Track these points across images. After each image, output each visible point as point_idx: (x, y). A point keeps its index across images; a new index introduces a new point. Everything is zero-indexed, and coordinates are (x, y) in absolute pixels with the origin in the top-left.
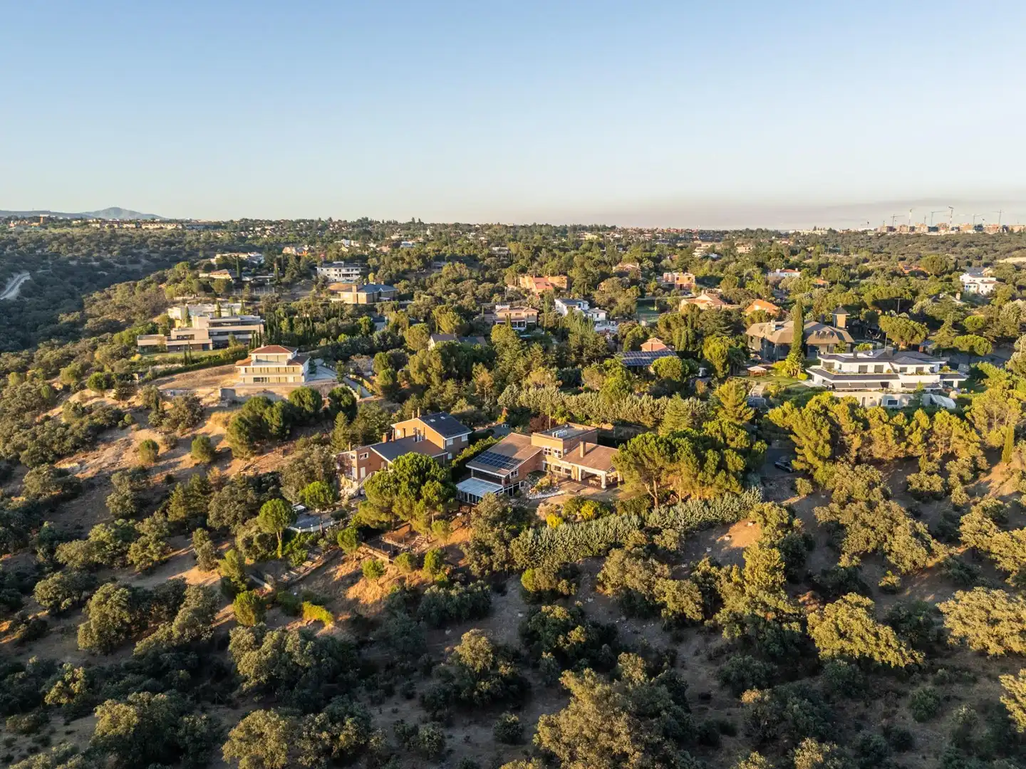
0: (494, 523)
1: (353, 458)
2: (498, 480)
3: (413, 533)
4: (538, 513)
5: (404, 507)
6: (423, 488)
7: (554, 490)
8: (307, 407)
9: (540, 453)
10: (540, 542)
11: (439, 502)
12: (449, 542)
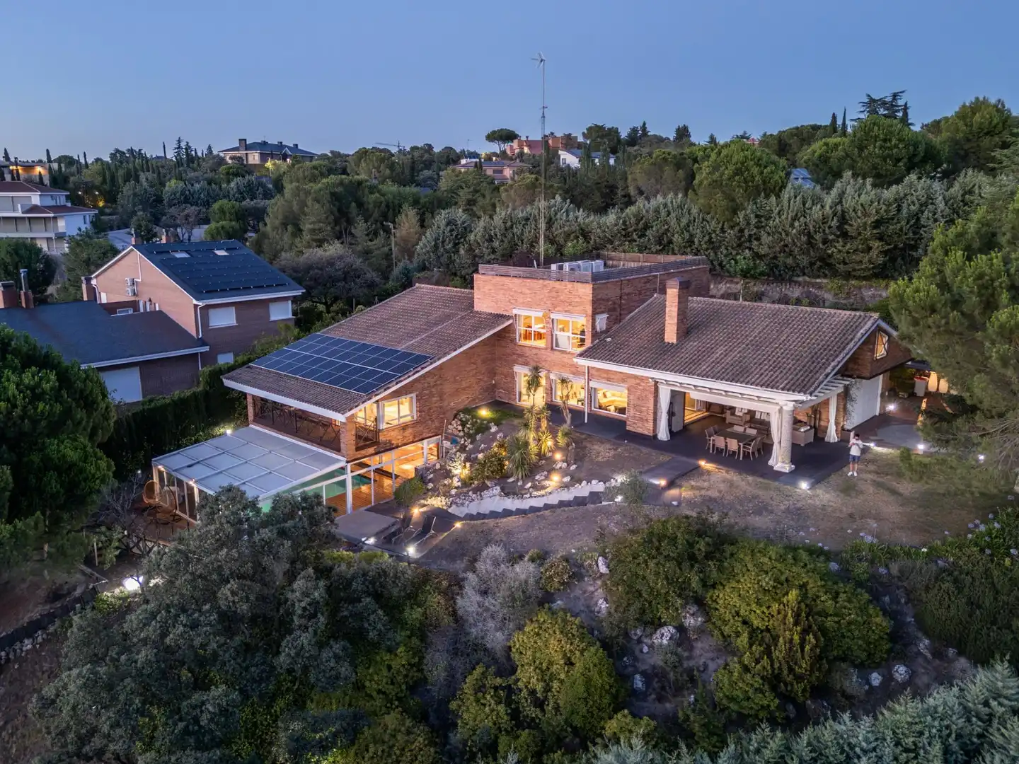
9: (503, 337)
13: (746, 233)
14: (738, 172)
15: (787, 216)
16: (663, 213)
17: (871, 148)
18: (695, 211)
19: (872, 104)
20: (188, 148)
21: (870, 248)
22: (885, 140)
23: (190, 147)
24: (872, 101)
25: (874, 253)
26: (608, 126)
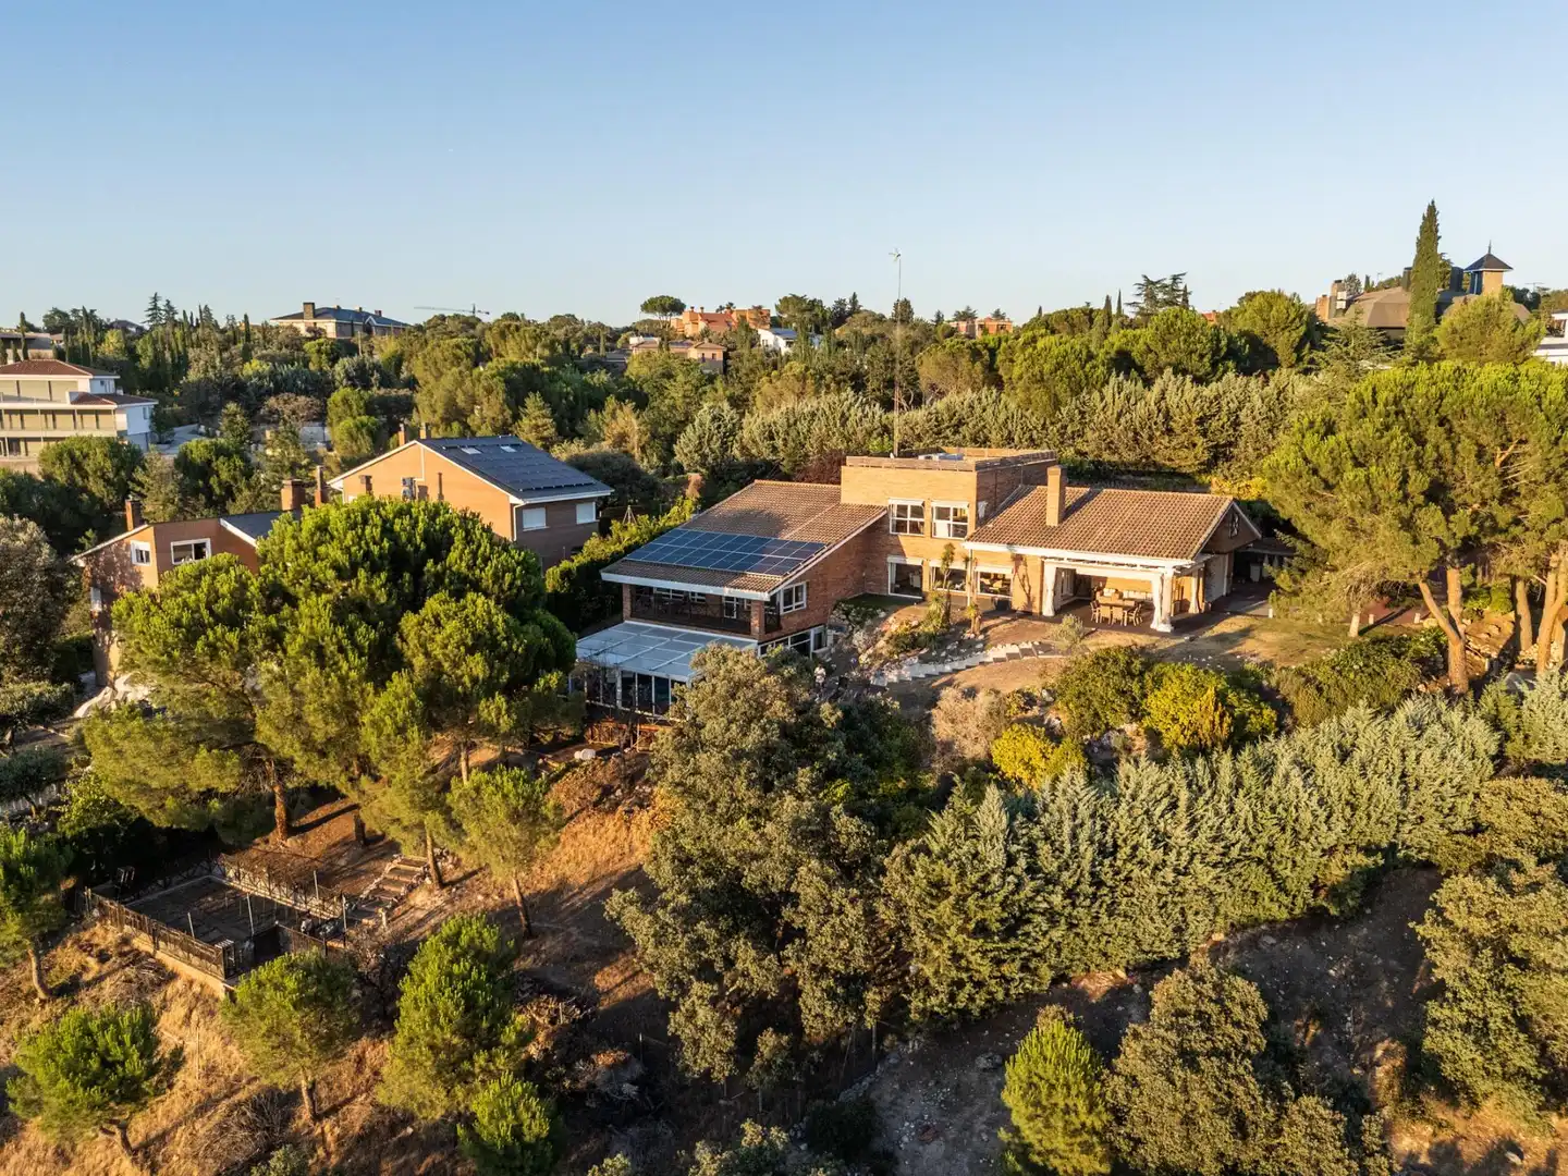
0: (771, 769)
1: (143, 557)
2: (729, 618)
3: (372, 845)
4: (942, 729)
5: (313, 718)
6: (409, 621)
7: (970, 647)
8: (97, 487)
9: (877, 529)
10: (1050, 864)
11: (489, 688)
12: (543, 878)
13: (1069, 430)
14: (1059, 366)
15: (1112, 412)
16: (978, 410)
17: (1175, 343)
18: (1013, 406)
19: (1149, 286)
20: (170, 309)
21: (1194, 445)
22: (1189, 335)
23: (171, 308)
24: (1149, 282)
25: (1199, 449)
26: (810, 297)
